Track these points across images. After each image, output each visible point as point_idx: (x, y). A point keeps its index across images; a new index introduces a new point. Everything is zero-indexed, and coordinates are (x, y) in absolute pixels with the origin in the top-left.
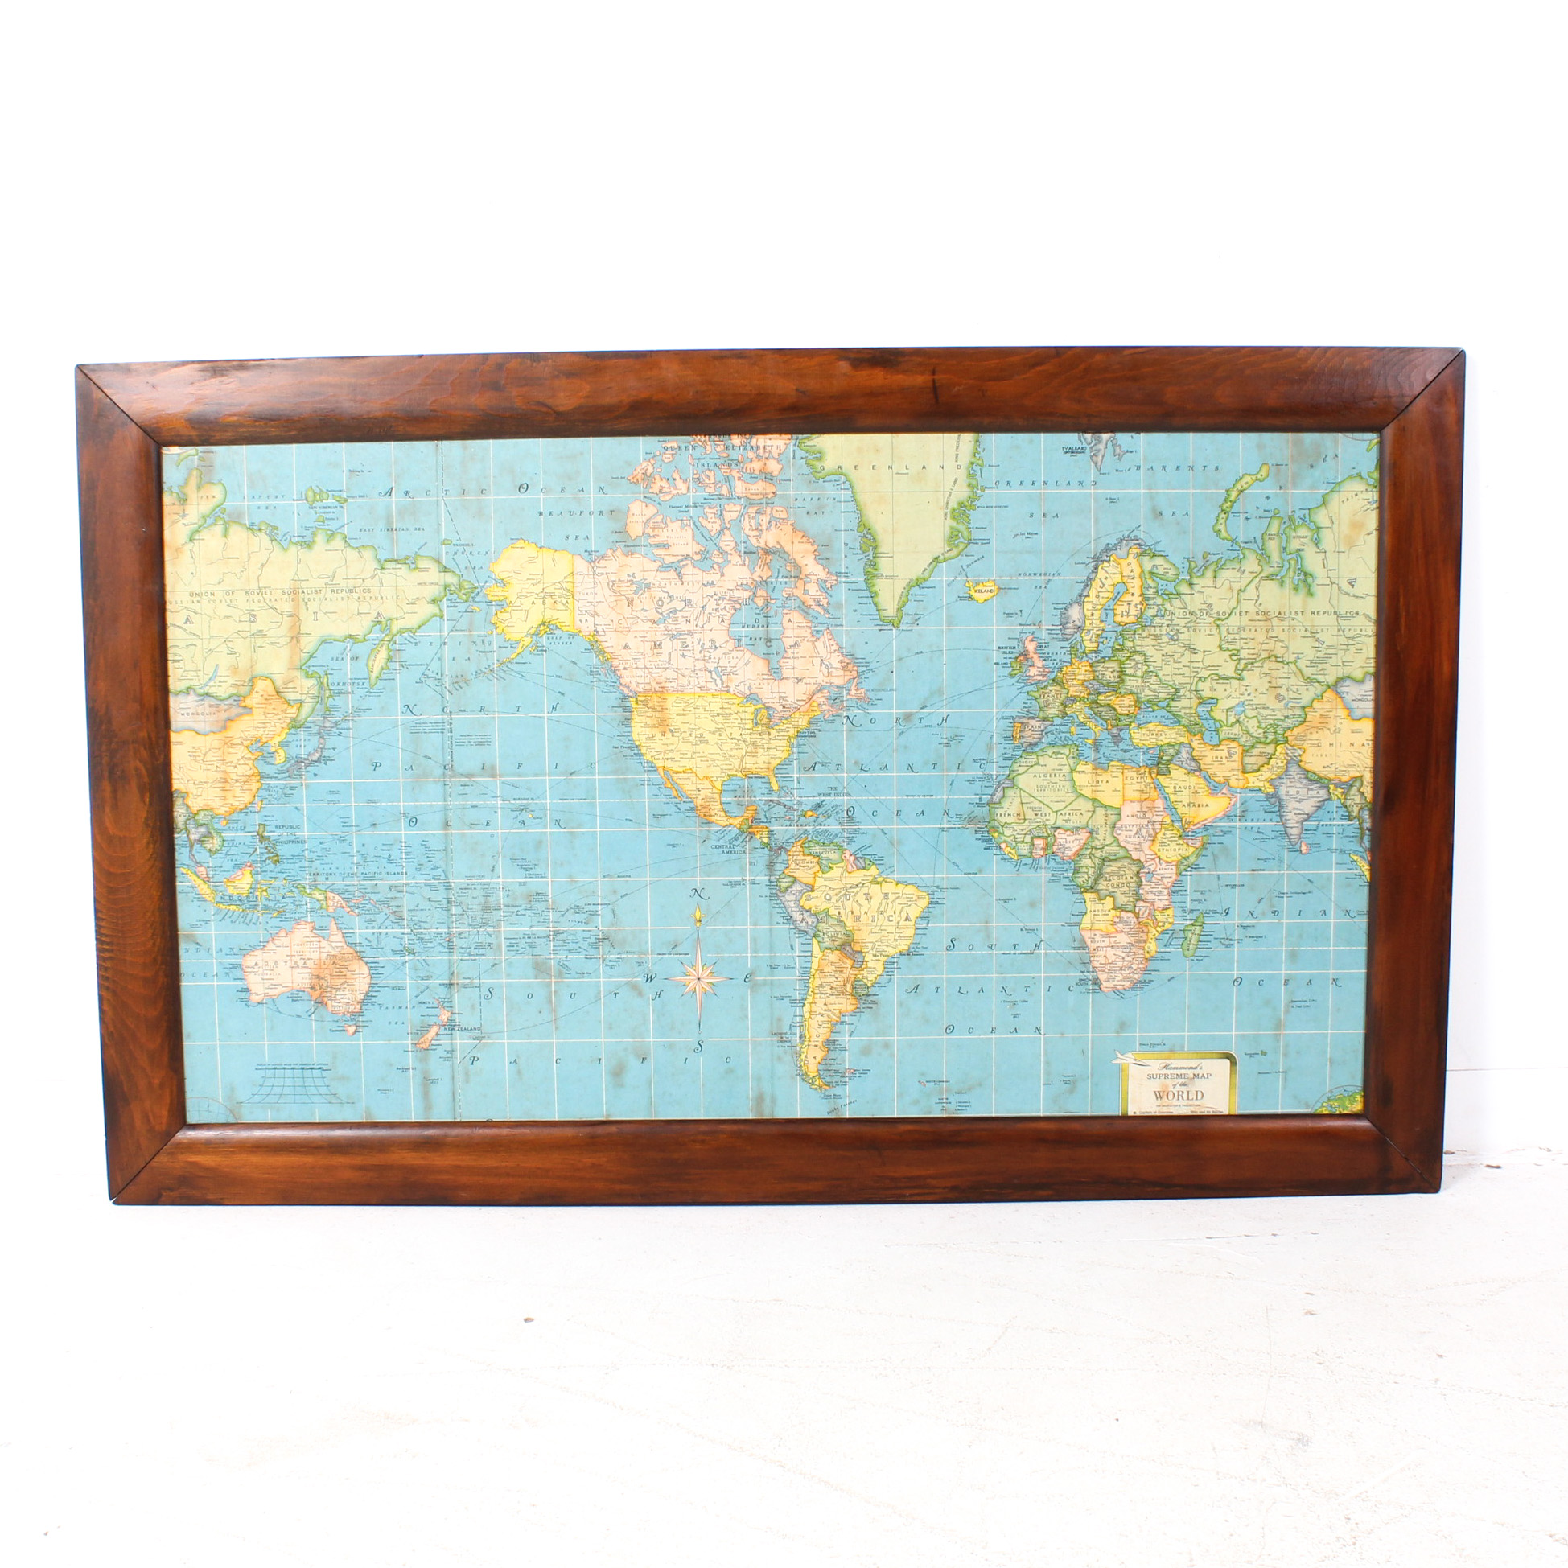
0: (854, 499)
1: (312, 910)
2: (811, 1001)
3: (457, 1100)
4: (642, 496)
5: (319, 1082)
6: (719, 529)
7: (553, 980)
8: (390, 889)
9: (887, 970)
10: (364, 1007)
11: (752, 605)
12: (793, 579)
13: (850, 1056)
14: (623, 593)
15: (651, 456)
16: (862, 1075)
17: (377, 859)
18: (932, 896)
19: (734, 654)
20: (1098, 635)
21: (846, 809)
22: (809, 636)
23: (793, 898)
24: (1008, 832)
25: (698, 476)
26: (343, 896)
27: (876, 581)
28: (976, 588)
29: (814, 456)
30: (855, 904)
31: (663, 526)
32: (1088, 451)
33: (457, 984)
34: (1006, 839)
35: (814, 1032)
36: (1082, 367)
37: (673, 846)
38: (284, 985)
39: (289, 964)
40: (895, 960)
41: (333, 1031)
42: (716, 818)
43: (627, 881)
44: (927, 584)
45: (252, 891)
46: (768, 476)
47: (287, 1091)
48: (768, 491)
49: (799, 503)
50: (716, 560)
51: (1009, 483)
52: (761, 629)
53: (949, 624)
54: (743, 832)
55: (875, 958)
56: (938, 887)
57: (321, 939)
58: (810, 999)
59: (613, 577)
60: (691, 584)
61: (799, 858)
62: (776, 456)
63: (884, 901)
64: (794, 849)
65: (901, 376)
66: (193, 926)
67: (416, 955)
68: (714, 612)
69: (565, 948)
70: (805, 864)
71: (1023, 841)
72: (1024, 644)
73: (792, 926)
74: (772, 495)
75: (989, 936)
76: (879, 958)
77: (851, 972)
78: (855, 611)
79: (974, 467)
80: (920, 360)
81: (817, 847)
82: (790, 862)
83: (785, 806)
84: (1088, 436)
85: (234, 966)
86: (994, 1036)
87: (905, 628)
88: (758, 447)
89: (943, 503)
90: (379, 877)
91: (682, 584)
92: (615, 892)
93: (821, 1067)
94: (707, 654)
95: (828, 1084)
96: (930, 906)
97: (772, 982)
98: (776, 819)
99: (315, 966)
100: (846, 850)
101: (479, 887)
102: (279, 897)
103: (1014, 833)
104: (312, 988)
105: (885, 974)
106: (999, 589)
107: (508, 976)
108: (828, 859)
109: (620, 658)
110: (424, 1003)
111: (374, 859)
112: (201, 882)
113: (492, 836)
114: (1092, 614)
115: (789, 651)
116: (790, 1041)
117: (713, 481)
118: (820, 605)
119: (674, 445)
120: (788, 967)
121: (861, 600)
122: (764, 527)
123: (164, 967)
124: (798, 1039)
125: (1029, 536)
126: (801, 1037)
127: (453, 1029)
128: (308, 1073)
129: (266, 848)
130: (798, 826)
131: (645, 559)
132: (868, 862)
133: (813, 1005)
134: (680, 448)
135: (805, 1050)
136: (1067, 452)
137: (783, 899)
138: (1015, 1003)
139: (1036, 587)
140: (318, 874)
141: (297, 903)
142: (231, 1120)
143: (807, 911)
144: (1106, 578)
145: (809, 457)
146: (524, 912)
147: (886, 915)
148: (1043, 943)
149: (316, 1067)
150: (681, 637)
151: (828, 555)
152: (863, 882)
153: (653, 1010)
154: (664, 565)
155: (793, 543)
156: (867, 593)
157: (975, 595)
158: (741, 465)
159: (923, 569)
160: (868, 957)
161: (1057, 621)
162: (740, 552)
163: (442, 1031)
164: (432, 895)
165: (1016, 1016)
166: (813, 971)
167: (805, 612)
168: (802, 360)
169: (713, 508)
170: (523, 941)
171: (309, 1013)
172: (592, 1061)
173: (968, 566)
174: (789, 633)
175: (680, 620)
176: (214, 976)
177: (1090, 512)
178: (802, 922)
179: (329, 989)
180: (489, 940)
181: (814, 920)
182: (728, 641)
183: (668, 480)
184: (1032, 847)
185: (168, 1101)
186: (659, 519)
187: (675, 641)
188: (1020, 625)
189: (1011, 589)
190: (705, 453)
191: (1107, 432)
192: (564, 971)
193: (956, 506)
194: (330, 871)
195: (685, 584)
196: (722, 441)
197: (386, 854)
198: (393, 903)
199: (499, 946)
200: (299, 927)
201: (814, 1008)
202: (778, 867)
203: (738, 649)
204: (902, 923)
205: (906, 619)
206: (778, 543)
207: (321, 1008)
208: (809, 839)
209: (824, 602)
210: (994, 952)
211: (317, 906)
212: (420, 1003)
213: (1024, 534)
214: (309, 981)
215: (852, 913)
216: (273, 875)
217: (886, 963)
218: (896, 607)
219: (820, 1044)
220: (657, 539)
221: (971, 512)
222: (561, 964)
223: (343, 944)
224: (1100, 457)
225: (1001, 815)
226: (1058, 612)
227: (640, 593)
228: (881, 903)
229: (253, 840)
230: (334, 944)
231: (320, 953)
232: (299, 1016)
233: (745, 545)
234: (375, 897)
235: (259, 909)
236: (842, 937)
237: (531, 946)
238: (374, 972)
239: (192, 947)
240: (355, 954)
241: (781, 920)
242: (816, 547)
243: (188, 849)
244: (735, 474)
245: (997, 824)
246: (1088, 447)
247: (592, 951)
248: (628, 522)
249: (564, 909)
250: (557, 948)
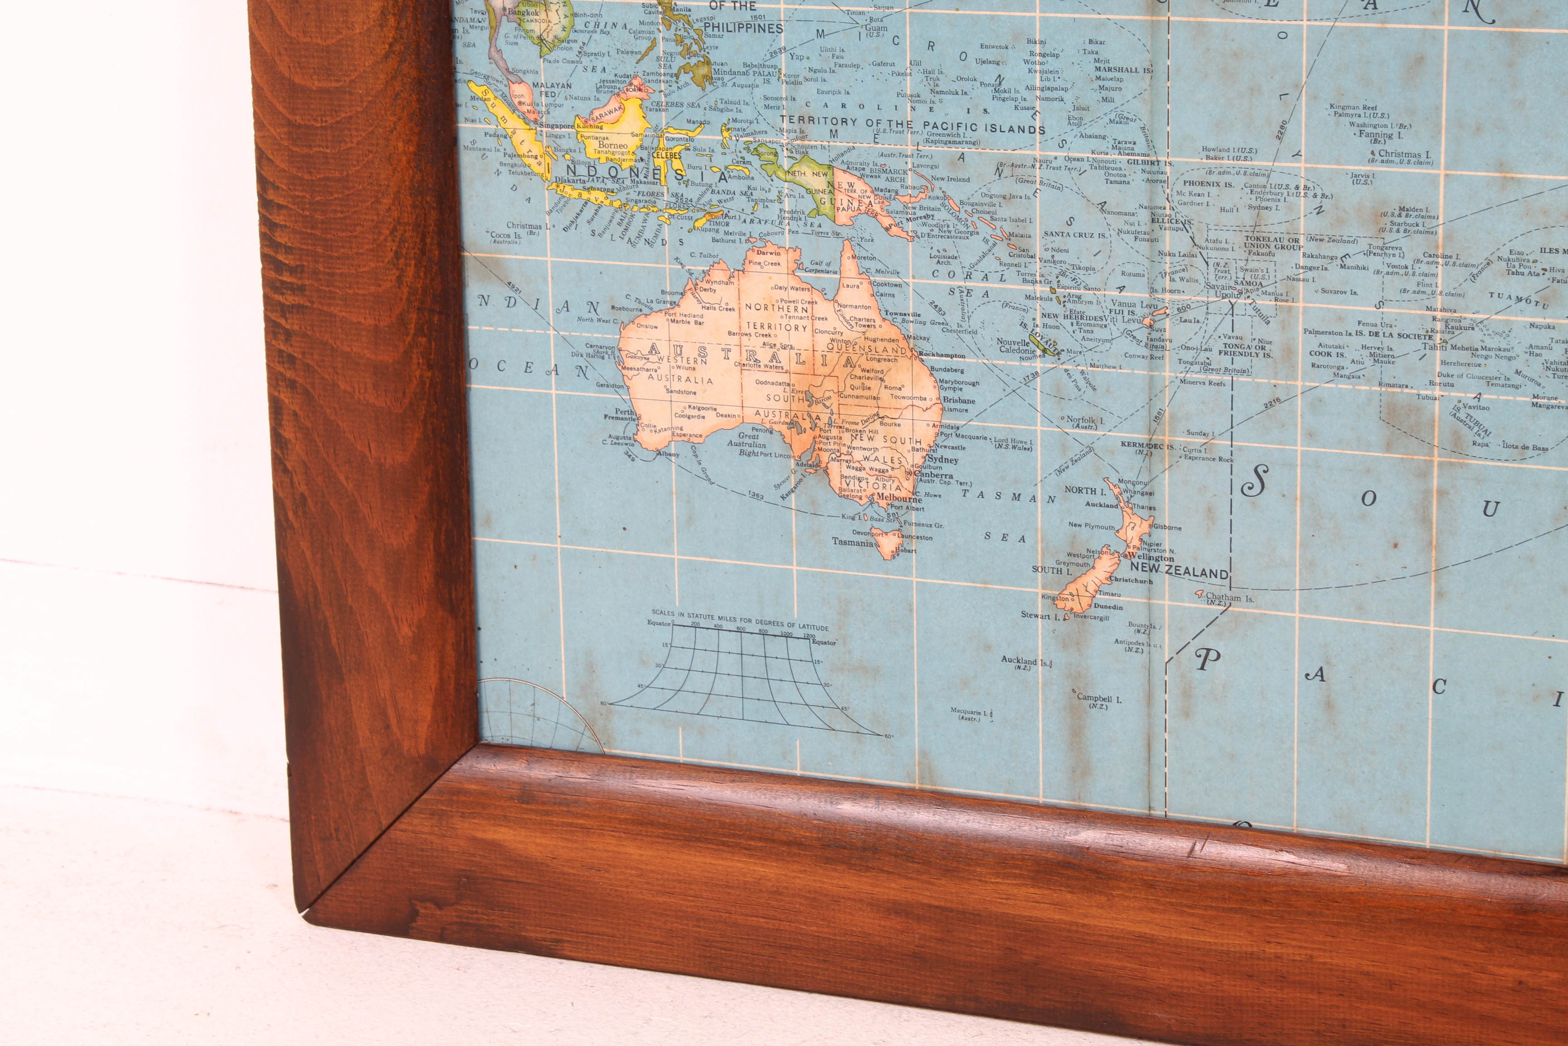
1: (795, 215)
3: (1158, 759)
5: (803, 672)
7: (1436, 459)
8: (999, 171)
10: (923, 488)
17: (967, 86)
26: (875, 183)
33: (1171, 447)
38: (721, 410)
39: (734, 355)
41: (845, 543)
45: (644, 154)
47: (723, 686)
57: (817, 297)
66: (497, 239)
67: (1064, 356)
69: (1476, 371)
85: (599, 352)
90: (970, 135)
99: (799, 368)
101: (1239, 181)
102: (711, 178)
104: (792, 424)
107: (1310, 435)
110: (1080, 490)
111: (958, 86)
112: (520, 124)
113: (1282, 35)
123: (423, 340)
127: (1154, 569)
128: (776, 647)
129: (680, 41)
140: (811, 119)
141: (757, 195)
142: (587, 745)
146: (1361, 260)
149: (798, 632)
163: (1124, 570)
164: (1113, 196)
170: (1357, 341)
171: (784, 490)
172: (1536, 698)
176: (548, 373)
179: (835, 432)
180: (1262, 332)
185: (433, 681)
192: (1469, 435)
194: (840, 114)
197: (990, 74)
198: (1004, 212)
199: (1289, 352)
200: (761, 258)
207: (811, 480)
211: (807, 204)
212: (1068, 489)
214: (782, 405)
216: (698, 114)
222: (1462, 415)
223: (872, 314)
229: (648, 18)
230: (848, 313)
231: (814, 331)
232: (756, 496)
234: (957, 192)
235: (661, 204)
237: (1380, 357)
238: (950, 394)
239: (498, 293)
240: (903, 344)
243: (486, 34)
247: (1553, 386)
249: (1478, 259)
250: (1452, 370)
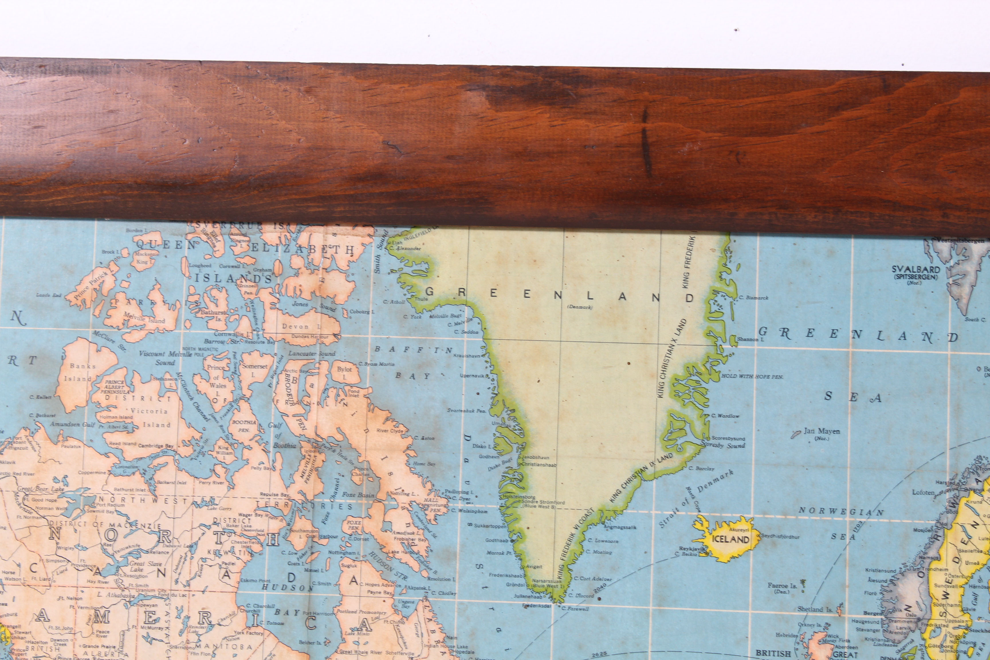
0: (486, 352)
4: (91, 330)
6: (230, 398)
11: (284, 546)
12: (364, 501)
14: (42, 513)
15: (111, 257)
19: (245, 639)
20: (957, 638)
22: (390, 611)
25: (196, 298)
27: (521, 510)
28: (715, 534)
29: (415, 267)
31: (126, 389)
32: (942, 274)
36: (933, 112)
44: (620, 521)
46: (329, 305)
48: (325, 332)
49: (383, 356)
50: (220, 457)
51: (785, 332)
52: (298, 593)
53: (661, 600)
59: (25, 482)
60: (171, 501)
62: (343, 264)
65: (582, 122)
68: (212, 556)
72: (808, 648)
74: (332, 339)
78: (480, 566)
79: (719, 299)
80: (621, 92)
84: (944, 246)
87: (574, 605)
88: (311, 248)
89: (655, 366)
91: (155, 501)
94: (193, 638)
106: (761, 536)
109: (29, 637)
114: (946, 596)
115: (350, 639)
117: (223, 307)
118: (412, 552)
119: (156, 237)
121: (491, 546)
122: (314, 399)
125: (822, 435)
131: (89, 451)
134: (165, 245)
136: (899, 277)
139: (834, 536)
144: (975, 525)
145: (406, 270)
150: (146, 602)
151: (433, 456)
154: (124, 464)
155: (367, 431)
156: (503, 534)
157: (715, 547)
158: (279, 281)
159: (614, 492)
161: (874, 605)
162: (267, 443)
167: (384, 565)
168: (396, 87)
169: (221, 360)
173: (700, 489)
174: (350, 604)
175: (147, 569)
177: (945, 393)
182: (233, 615)
183: (141, 302)
186: (119, 375)
187: (134, 609)
188: (801, 609)
189: (785, 537)
190: (212, 256)
191: (983, 241)
193: (681, 372)
195: (161, 500)
196: (245, 235)
203: (253, 630)
205: (576, 587)
206: (339, 430)
209: (421, 547)
213: (813, 431)
218: (559, 562)
220: (114, 412)
221: (711, 385)
224: (966, 289)
226: (877, 588)
227: (74, 515)
233: (277, 431)
242: (409, 441)
244: (265, 295)
246: (943, 268)
248: (62, 378)
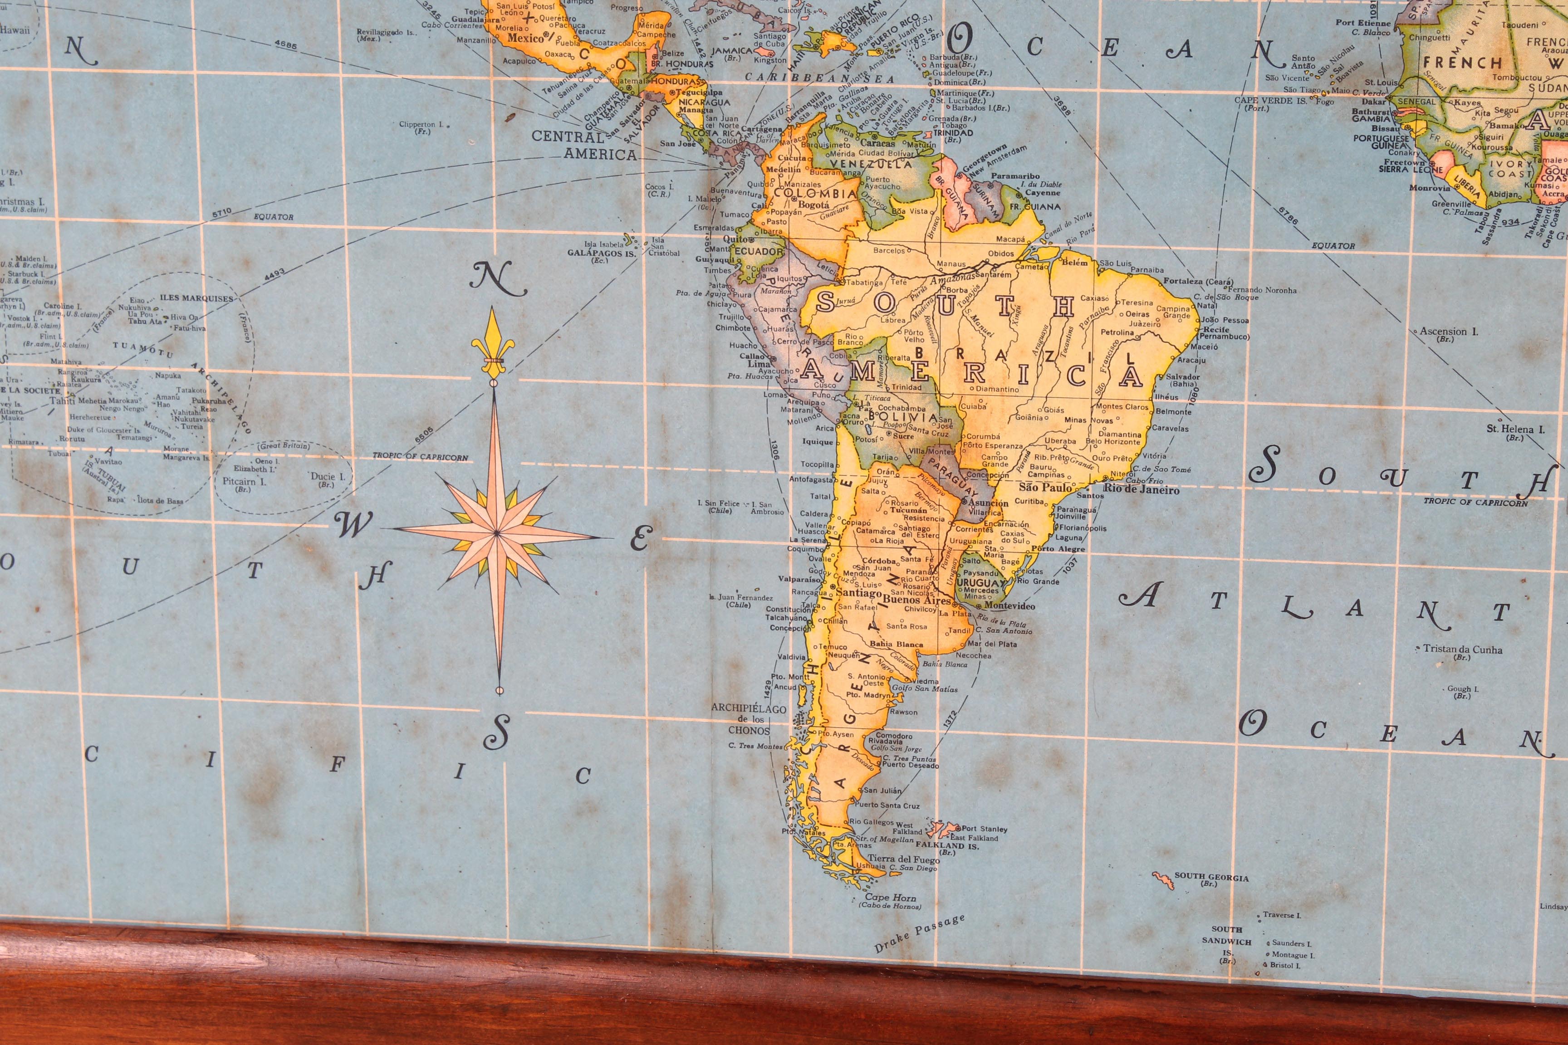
2: (829, 613)
7: (73, 518)
9: (1061, 533)
13: (944, 784)
16: (979, 844)
18: (1208, 313)
21: (945, 29)
23: (779, 301)
24: (1459, 118)
30: (967, 327)
34: (1455, 139)
35: (836, 708)
37: (419, 128)
40: (1090, 504)
42: (550, 45)
43: (282, 231)
54: (628, 93)
55: (1025, 495)
56: (1229, 284)
58: (827, 610)
61: (798, 178)
63: (1058, 323)
64: (783, 151)
69: (106, 425)
70: (817, 200)
71: (1509, 148)
73: (778, 389)
75: (1384, 446)
76: (1039, 495)
77: (953, 534)
81: (855, 147)
82: (770, 191)
83: (757, 16)
86: (1389, 749)
92: (247, 263)
93: (857, 812)
95: (881, 863)
96: (1203, 341)
97: (713, 548)
98: (730, 55)
100: (943, 157)
103: (1481, 122)
105: (1054, 543)
108: (887, 186)
116: (767, 731)
120: (761, 509)
124: (791, 725)
126: (799, 719)
130: (795, 78)
132: (1010, 199)
133: (835, 627)
135: (811, 759)
137: (750, 303)
138: (1461, 654)
143: (821, 343)
147: (1064, 364)
148: (1557, 472)
152: (993, 260)
153: (364, 619)
160: (1007, 492)
165: (1461, 694)
166: (837, 526)
172: (189, 759)
178: (804, 376)
181: (845, 371)
184: (1537, 167)
192: (104, 491)
201: (840, 637)
202: (734, 204)
204: (1114, 392)
208: (831, 120)
210: (1400, 492)
215: (960, 354)
217: (1058, 511)
219: (854, 743)
222: (95, 470)
225: (1439, 63)
228: (1048, 329)
236: (928, 425)
237: (8, 413)
241: (742, 367)
245: (1425, 91)
247: (182, 437)
249: (99, 308)
250: (81, 424)
